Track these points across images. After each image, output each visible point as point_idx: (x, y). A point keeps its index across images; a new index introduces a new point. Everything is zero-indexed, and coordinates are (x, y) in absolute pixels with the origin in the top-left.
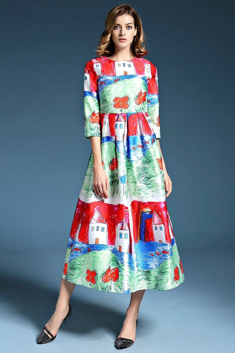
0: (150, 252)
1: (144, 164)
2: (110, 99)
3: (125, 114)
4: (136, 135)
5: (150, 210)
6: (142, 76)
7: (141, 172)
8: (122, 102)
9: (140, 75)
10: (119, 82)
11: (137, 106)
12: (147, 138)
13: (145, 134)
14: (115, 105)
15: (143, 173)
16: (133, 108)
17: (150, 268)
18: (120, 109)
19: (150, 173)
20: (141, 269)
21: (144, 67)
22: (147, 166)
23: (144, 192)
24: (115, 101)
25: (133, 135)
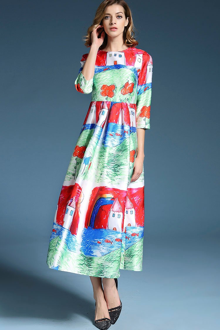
0: (96, 240)
1: (118, 151)
2: (98, 87)
3: (110, 102)
4: (116, 123)
5: (113, 197)
6: (131, 67)
7: (113, 159)
8: (109, 90)
9: (129, 66)
10: (108, 71)
11: (122, 95)
12: (127, 128)
13: (125, 124)
14: (102, 93)
15: (115, 160)
16: (118, 97)
17: (93, 256)
18: (106, 96)
19: (121, 161)
20: (85, 254)
21: (135, 58)
22: (120, 154)
23: (111, 178)
24: (102, 89)
25: (114, 122)
